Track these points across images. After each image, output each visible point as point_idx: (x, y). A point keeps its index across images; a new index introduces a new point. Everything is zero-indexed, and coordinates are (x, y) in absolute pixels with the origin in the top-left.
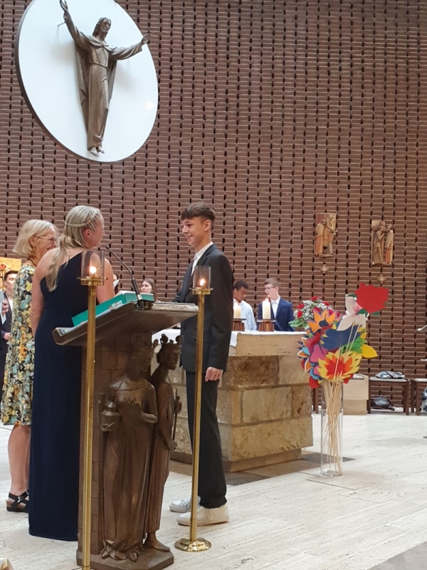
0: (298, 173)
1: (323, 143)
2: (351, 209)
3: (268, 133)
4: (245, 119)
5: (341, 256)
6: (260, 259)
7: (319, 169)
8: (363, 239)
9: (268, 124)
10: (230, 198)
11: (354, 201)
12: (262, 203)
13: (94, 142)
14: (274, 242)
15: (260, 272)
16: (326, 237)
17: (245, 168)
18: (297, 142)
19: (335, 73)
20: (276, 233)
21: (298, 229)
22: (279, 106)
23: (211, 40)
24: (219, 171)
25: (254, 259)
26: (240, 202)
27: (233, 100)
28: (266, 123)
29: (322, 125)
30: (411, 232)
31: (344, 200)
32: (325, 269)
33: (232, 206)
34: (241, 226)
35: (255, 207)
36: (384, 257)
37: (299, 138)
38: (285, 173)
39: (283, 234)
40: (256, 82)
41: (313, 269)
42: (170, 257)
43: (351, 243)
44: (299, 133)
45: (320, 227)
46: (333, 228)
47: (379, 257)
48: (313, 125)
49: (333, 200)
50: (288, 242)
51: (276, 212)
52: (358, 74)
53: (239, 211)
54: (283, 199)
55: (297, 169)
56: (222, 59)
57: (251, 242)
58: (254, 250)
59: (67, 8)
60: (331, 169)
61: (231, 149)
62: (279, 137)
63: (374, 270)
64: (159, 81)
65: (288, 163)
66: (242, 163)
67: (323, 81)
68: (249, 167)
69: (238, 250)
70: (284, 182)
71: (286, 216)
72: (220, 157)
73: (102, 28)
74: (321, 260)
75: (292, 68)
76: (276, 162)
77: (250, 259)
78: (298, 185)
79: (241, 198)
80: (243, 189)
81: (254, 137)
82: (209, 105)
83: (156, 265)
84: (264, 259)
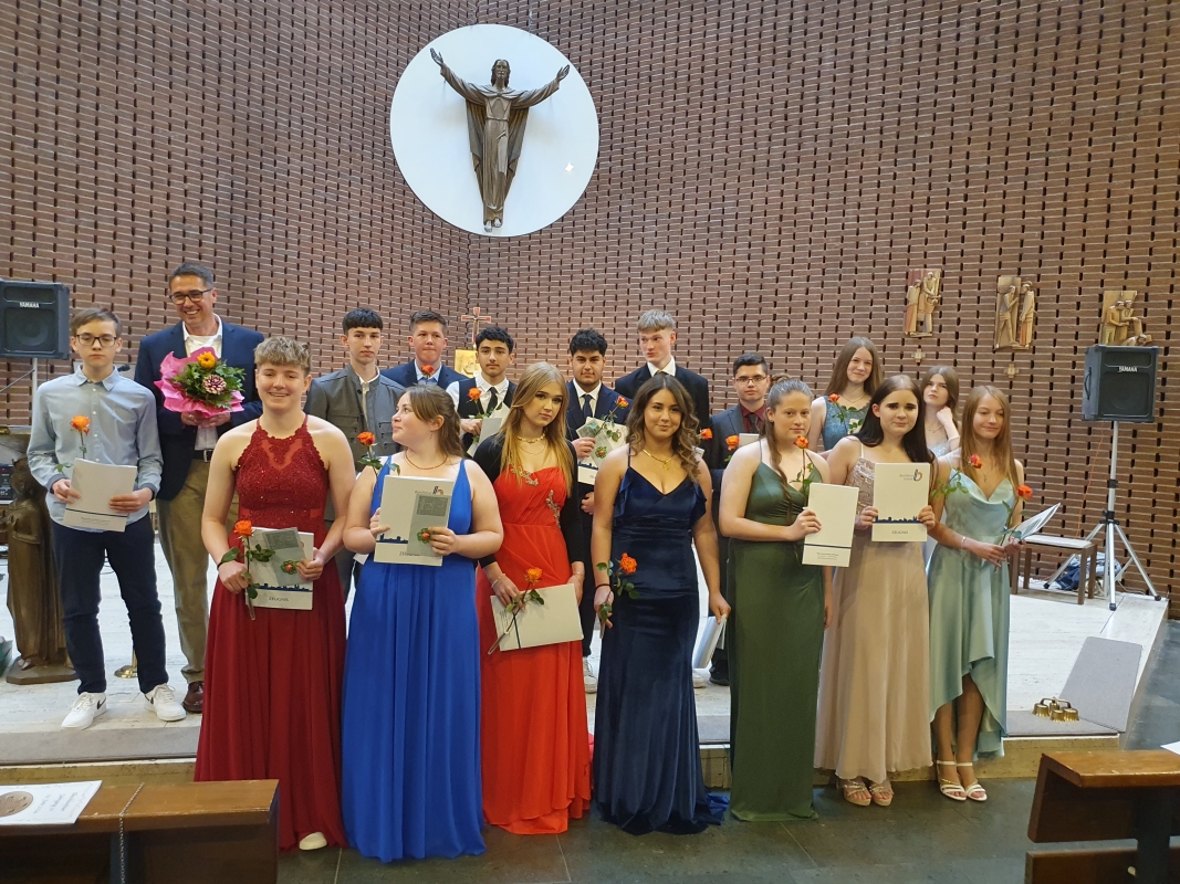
0: (884, 211)
1: (924, 160)
3: (842, 156)
4: (810, 139)
5: (946, 336)
6: (824, 342)
7: (917, 201)
8: (984, 307)
9: (842, 142)
10: (785, 255)
11: (972, 247)
12: (830, 260)
13: (493, 214)
14: (845, 316)
15: (823, 361)
16: (922, 307)
17: (808, 210)
18: (884, 164)
19: (948, 47)
20: (848, 303)
21: (882, 296)
26: (799, 261)
31: (955, 247)
32: (918, 355)
36: (1018, 336)
37: (888, 157)
38: (864, 212)
39: (859, 303)
40: (827, 84)
41: (902, 356)
43: (963, 315)
44: (888, 150)
45: (913, 292)
46: (934, 291)
47: (1009, 336)
48: (910, 134)
49: (937, 248)
50: (865, 316)
51: (850, 272)
53: (798, 274)
54: (860, 252)
55: (882, 204)
56: (781, 59)
57: (812, 317)
58: (816, 329)
59: (442, 61)
60: (936, 200)
61: (789, 186)
62: (857, 160)
64: (600, 122)
65: (870, 197)
66: (804, 204)
67: (929, 61)
68: (812, 208)
69: (793, 329)
70: (862, 226)
71: (864, 278)
72: (774, 197)
75: (880, 51)
76: (853, 198)
77: (810, 342)
78: (884, 229)
79: (801, 255)
80: (803, 242)
81: (822, 164)
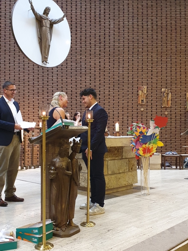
0: (130, 69)
1: (141, 57)
2: (153, 84)
3: (117, 53)
4: (108, 47)
5: (149, 104)
6: (115, 106)
7: (139, 68)
8: (158, 97)
9: (117, 49)
10: (102, 81)
11: (154, 81)
12: (115, 82)
13: (45, 59)
14: (121, 99)
16: (143, 96)
18: (130, 56)
19: (145, 27)
20: (122, 95)
21: (131, 93)
22: (122, 42)
23: (93, 14)
24: (97, 69)
25: (112, 106)
27: (102, 39)
28: (116, 49)
29: (140, 49)
30: (178, 93)
31: (150, 80)
32: (142, 109)
33: (103, 84)
34: (107, 92)
35: (112, 84)
36: (167, 104)
38: (125, 70)
39: (125, 95)
40: (112, 32)
41: (137, 110)
42: (77, 106)
43: (153, 98)
45: (140, 92)
46: (145, 92)
47: (165, 104)
49: (145, 81)
50: (127, 99)
52: (155, 27)
53: (106, 86)
55: (130, 68)
56: (97, 23)
57: (111, 99)
58: (113, 102)
59: (32, 3)
60: (144, 68)
61: (102, 60)
62: (122, 55)
63: (163, 109)
64: (71, 32)
65: (126, 65)
66: (107, 66)
67: (140, 30)
68: (109, 67)
69: (105, 102)
70: (125, 73)
71: (125, 88)
72: (98, 63)
73: (47, 11)
74: (141, 106)
76: (121, 65)
78: (131, 74)
79: (107, 81)
80: (107, 77)
81: (112, 55)
82: (93, 42)
84: (117, 106)
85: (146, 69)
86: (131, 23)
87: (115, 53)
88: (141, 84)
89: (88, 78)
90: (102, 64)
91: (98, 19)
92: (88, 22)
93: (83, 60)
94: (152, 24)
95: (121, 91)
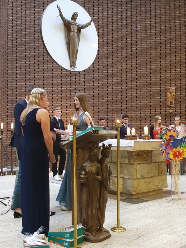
2: (182, 85)
6: (142, 108)
11: (183, 82)
13: (73, 63)
15: (143, 114)
16: (171, 98)
17: (135, 70)
18: (157, 58)
19: (173, 28)
21: (159, 95)
22: (149, 43)
23: (119, 17)
24: (124, 72)
25: (140, 108)
26: (133, 84)
27: (129, 42)
28: (144, 51)
29: (168, 50)
33: (130, 86)
34: (134, 94)
35: (140, 86)
37: (158, 56)
39: (152, 97)
40: (139, 34)
42: (104, 108)
43: (182, 100)
44: (158, 54)
45: (168, 94)
46: (174, 94)
48: (164, 50)
49: (174, 82)
50: (154, 100)
51: (149, 88)
52: (183, 28)
54: (152, 82)
56: (124, 25)
57: (138, 101)
58: (140, 104)
60: (172, 69)
61: (129, 62)
64: (98, 36)
66: (134, 68)
68: (137, 69)
69: (132, 104)
71: (153, 89)
73: (74, 16)
74: (169, 108)
75: (154, 27)
76: (149, 67)
77: (138, 108)
78: (158, 76)
80: (134, 79)
82: (119, 45)
83: (98, 112)
84: (144, 108)
85: (174, 71)
86: (158, 25)
87: (143, 55)
88: (169, 86)
89: (115, 80)
90: (129, 66)
91: (124, 22)
92: (115, 25)
93: (110, 63)
94: (180, 24)
95: (149, 93)
